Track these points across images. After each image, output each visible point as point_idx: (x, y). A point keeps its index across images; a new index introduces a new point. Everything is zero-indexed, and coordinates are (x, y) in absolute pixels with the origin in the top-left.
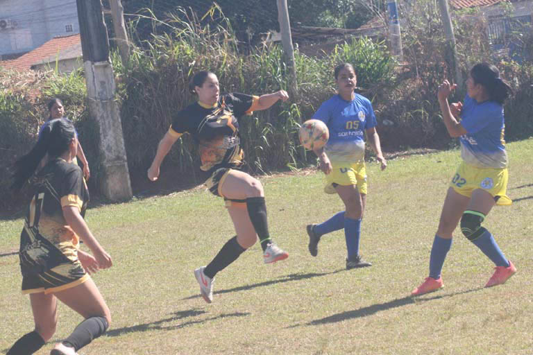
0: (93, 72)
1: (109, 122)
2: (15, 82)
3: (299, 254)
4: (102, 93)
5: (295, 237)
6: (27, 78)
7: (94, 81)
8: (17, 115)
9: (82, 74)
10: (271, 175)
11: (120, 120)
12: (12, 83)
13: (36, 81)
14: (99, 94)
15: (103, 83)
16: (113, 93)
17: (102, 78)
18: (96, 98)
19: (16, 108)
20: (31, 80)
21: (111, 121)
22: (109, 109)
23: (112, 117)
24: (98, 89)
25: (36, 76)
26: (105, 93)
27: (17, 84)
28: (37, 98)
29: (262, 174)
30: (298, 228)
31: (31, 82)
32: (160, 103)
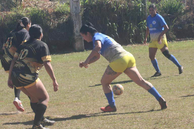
0: (73, 3)
1: (77, 22)
2: (44, 5)
3: (145, 74)
4: (75, 11)
5: (144, 68)
6: (48, 4)
7: (73, 7)
8: (44, 18)
9: (69, 4)
10: (135, 45)
11: (81, 21)
12: (42, 6)
13: (51, 6)
14: (74, 11)
15: (76, 8)
16: (79, 11)
17: (76, 6)
18: (73, 13)
19: (44, 15)
20: (49, 5)
21: (78, 22)
22: (78, 17)
23: (79, 20)
24: (74, 10)
25: (52, 3)
26: (76, 11)
28: (51, 12)
29: (132, 44)
30: (145, 65)
31: (49, 6)
32: (96, 16)
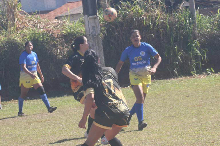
0: (88, 21)
1: (96, 48)
2: (47, 25)
3: (197, 120)
4: (93, 32)
5: (195, 111)
6: (53, 23)
7: (89, 26)
8: (47, 43)
9: (83, 22)
10: (182, 77)
11: (102, 47)
12: (45, 26)
13: (58, 25)
14: (91, 32)
15: (93, 27)
16: (99, 32)
17: (93, 25)
18: (90, 35)
19: (47, 39)
20: (55, 25)
21: (97, 48)
22: (97, 41)
23: (98, 45)
24: (91, 30)
25: (58, 22)
26: (94, 32)
27: (48, 26)
28: (58, 34)
29: (177, 77)
30: (196, 106)
31: (55, 26)
32: (124, 38)
